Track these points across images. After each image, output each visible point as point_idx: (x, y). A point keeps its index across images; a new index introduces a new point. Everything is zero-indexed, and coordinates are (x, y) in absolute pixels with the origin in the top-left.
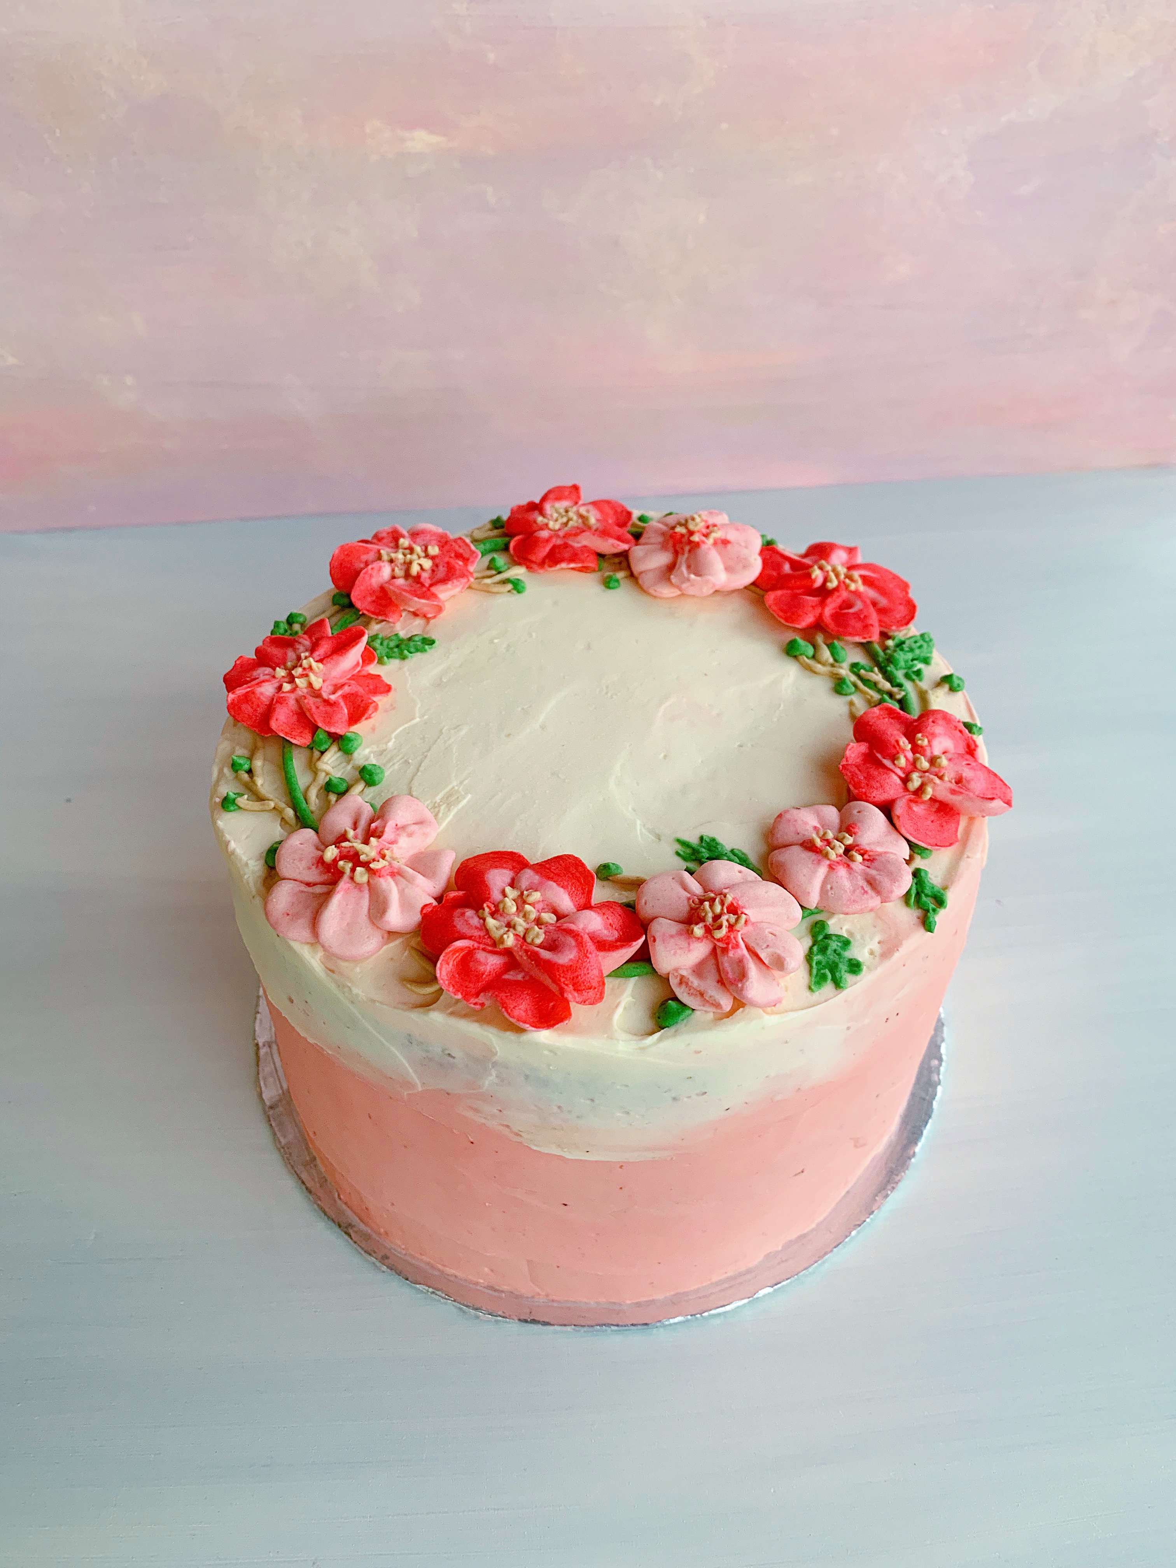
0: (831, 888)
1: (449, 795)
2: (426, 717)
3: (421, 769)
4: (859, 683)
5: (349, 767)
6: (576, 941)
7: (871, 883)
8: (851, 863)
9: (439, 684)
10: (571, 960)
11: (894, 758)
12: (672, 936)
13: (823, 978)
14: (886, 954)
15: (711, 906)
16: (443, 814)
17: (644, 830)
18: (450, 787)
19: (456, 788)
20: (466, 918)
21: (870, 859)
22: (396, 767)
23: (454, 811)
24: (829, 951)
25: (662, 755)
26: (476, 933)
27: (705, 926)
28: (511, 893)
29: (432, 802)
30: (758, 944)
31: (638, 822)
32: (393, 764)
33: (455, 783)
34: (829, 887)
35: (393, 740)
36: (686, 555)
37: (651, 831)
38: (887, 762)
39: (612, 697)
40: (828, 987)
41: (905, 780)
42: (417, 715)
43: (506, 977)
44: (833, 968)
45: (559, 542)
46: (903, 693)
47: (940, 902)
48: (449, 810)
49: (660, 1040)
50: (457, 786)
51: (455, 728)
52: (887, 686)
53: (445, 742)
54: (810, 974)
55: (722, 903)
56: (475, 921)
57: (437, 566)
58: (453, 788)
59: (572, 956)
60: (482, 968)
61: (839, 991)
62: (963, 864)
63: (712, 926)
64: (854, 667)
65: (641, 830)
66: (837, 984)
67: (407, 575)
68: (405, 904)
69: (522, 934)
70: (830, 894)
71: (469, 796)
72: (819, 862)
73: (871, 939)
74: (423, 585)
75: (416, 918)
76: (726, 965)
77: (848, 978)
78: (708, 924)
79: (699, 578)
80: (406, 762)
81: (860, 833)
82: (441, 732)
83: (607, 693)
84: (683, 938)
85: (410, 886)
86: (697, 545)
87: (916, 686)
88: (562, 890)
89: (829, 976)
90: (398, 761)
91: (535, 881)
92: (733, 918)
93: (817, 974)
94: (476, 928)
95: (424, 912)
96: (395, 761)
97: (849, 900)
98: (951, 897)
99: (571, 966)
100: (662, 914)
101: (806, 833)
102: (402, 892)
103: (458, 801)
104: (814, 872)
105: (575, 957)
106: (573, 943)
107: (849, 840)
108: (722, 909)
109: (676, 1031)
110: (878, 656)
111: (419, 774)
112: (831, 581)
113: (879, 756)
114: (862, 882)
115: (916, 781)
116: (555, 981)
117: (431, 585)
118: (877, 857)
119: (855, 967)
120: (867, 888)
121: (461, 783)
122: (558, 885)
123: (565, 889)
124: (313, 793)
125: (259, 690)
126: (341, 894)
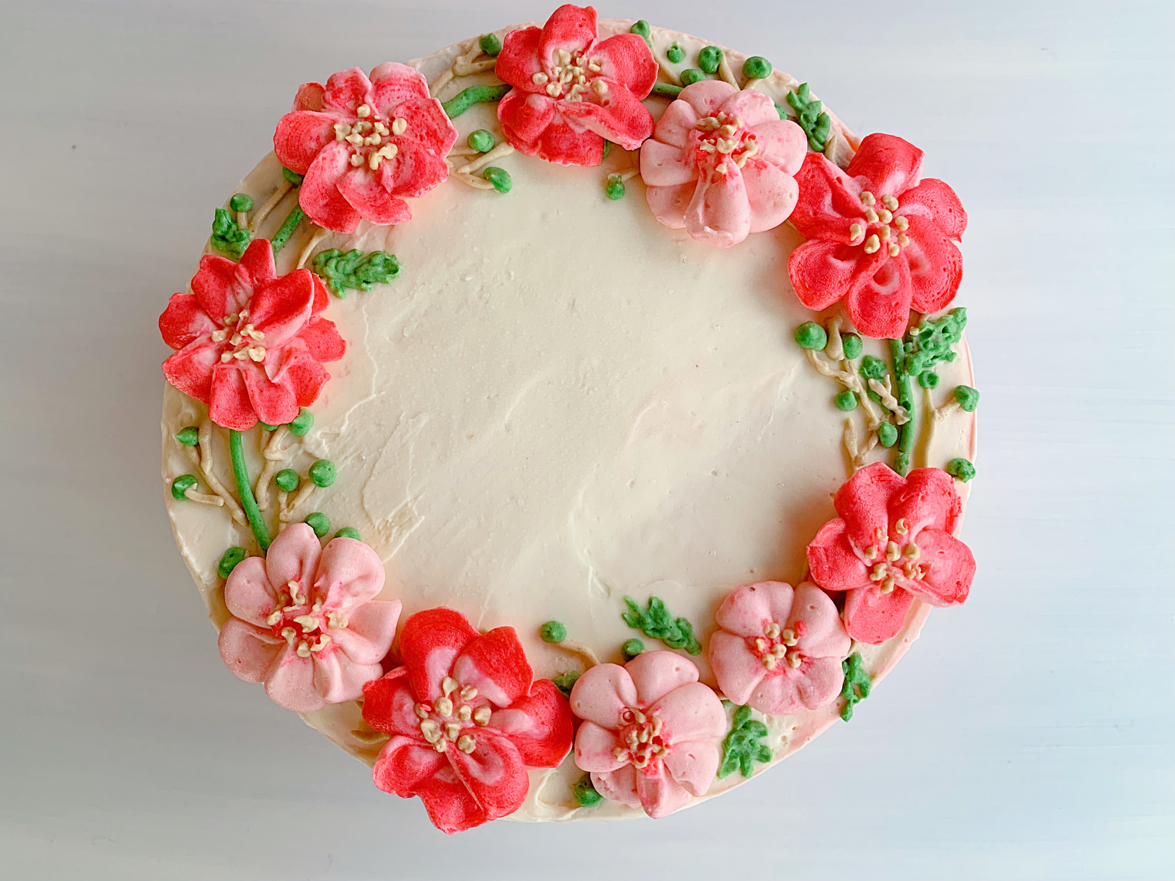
0: (762, 696)
1: (402, 514)
2: (383, 393)
3: (375, 472)
4: (864, 395)
5: (300, 452)
6: (504, 761)
7: (801, 693)
8: (787, 669)
9: (399, 339)
10: (497, 782)
11: (866, 550)
12: (597, 755)
13: (733, 766)
14: (796, 743)
16: (394, 538)
17: (596, 581)
18: (404, 503)
19: (410, 505)
20: (403, 714)
21: (808, 664)
22: (349, 462)
23: (406, 536)
24: (746, 741)
25: (629, 482)
26: (413, 733)
27: (629, 753)
28: (449, 686)
29: (384, 520)
30: (675, 770)
31: (591, 569)
32: (346, 458)
33: (409, 498)
34: (759, 694)
35: (347, 422)
36: (707, 186)
37: (603, 582)
38: (858, 552)
39: (588, 394)
40: (736, 774)
41: (871, 570)
42: (373, 390)
43: (437, 776)
44: (744, 758)
45: (558, 121)
46: (907, 420)
47: (862, 691)
48: (401, 534)
50: (411, 501)
51: (413, 417)
52: (893, 403)
53: (402, 437)
54: (722, 761)
56: (411, 720)
57: (403, 155)
58: (406, 505)
59: (498, 778)
60: (416, 768)
61: (744, 778)
62: (899, 649)
63: (636, 754)
64: (866, 362)
65: (592, 580)
66: (744, 772)
67: (366, 166)
68: (346, 678)
69: (455, 740)
70: (758, 701)
71: (423, 517)
72: (757, 670)
73: (788, 726)
74: (384, 190)
75: (357, 693)
76: (643, 782)
77: (755, 765)
78: (632, 752)
79: (715, 232)
80: (359, 458)
81: (805, 637)
82: (398, 422)
83: (583, 385)
84: (606, 758)
85: (352, 663)
86: (723, 178)
88: (499, 688)
89: (739, 764)
90: (351, 455)
91: (474, 677)
92: (656, 748)
93: (728, 763)
94: (412, 727)
95: (366, 690)
96: (348, 453)
97: (775, 710)
98: (874, 688)
99: (496, 787)
100: (594, 719)
101: (753, 628)
102: (344, 669)
103: (411, 522)
104: (749, 681)
105: (501, 778)
106: (501, 764)
107: (793, 643)
108: (648, 740)
110: (897, 355)
111: (372, 478)
113: (852, 544)
114: (792, 691)
115: (881, 573)
116: (481, 800)
117: (396, 191)
118: (815, 662)
119: (764, 757)
120: (796, 698)
121: (416, 498)
122: (496, 683)
123: (502, 687)
124: (263, 492)
125: (196, 358)
126: (286, 666)
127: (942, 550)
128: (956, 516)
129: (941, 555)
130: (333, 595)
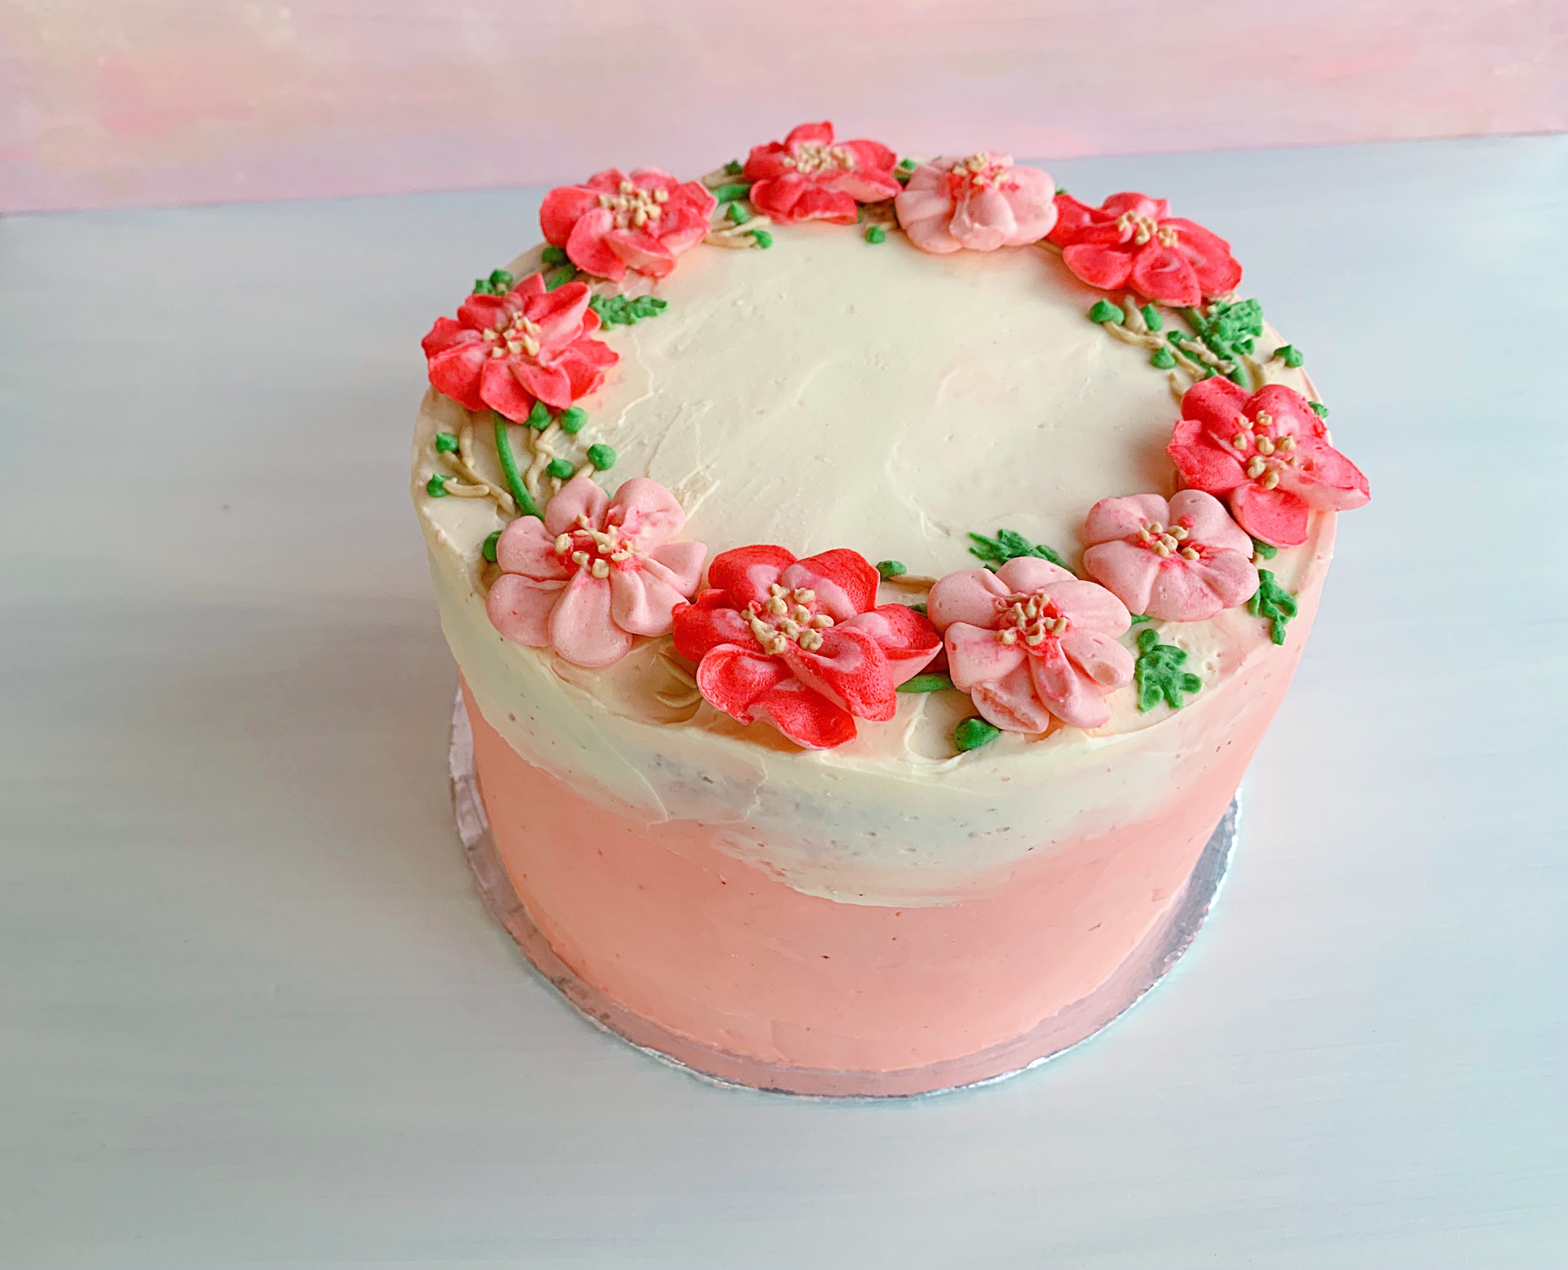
0: (1164, 590)
1: (694, 482)
2: (661, 391)
3: (660, 451)
4: (1180, 354)
5: (574, 448)
6: (862, 646)
7: (1212, 584)
8: (1186, 561)
9: (673, 352)
10: (857, 668)
11: (1232, 440)
12: (977, 644)
13: (1155, 694)
14: (1227, 669)
15: (1024, 608)
16: (688, 502)
17: (930, 525)
18: (695, 472)
19: (702, 473)
20: (727, 620)
21: (1207, 554)
22: (629, 448)
23: (701, 499)
24: (1161, 665)
25: (947, 437)
26: (742, 637)
27: (1017, 631)
28: (780, 592)
29: (674, 488)
30: (1081, 653)
31: (922, 514)
32: (626, 445)
33: (700, 467)
34: (1161, 588)
35: (624, 418)
36: (967, 201)
37: (938, 525)
38: (1224, 443)
39: (883, 369)
40: (1160, 706)
41: (1246, 466)
42: (650, 388)
43: (778, 687)
44: (1166, 684)
45: (811, 187)
46: (1233, 367)
47: (1289, 609)
48: (695, 498)
49: (961, 764)
50: (703, 470)
51: (696, 404)
52: (1213, 358)
53: (686, 421)
54: (1139, 691)
55: (1037, 604)
56: (739, 623)
57: (667, 214)
58: (698, 473)
59: (858, 664)
60: (750, 677)
61: (1174, 710)
62: (1313, 566)
63: (1026, 631)
64: (1171, 335)
65: (925, 523)
66: (1172, 703)
67: (631, 224)
68: (654, 602)
69: (795, 639)
70: (1162, 597)
71: (718, 482)
72: (1149, 559)
73: (1209, 650)
74: (650, 236)
75: (667, 619)
76: (1043, 677)
77: (1183, 697)
78: (1021, 628)
79: (985, 228)
80: (641, 444)
81: (1195, 527)
82: (680, 409)
83: (877, 364)
84: (989, 645)
85: (659, 582)
86: (982, 189)
87: (1245, 360)
88: (840, 588)
89: (1162, 693)
90: (630, 443)
91: (808, 578)
92: (1051, 622)
93: (1147, 692)
94: (740, 630)
95: (676, 612)
96: (627, 442)
97: (1186, 604)
98: (1300, 603)
99: (857, 675)
100: (962, 618)
101: (1131, 526)
102: (649, 589)
103: (705, 487)
104: (1144, 571)
105: (862, 665)
106: (859, 649)
107: (1184, 534)
108: (1038, 612)
109: (980, 755)
110: (1200, 324)
111: (657, 456)
112: (1142, 234)
113: (1215, 436)
114: (1201, 584)
115: (1259, 466)
116: (840, 692)
117: (661, 237)
118: (1216, 555)
119: (1191, 683)
120: (1207, 590)
121: (708, 467)
122: (835, 583)
123: (843, 587)
124: (534, 477)
125: (465, 356)
126: (578, 590)
127: (1318, 446)
128: (1323, 433)
129: (1320, 450)
130: (630, 521)
